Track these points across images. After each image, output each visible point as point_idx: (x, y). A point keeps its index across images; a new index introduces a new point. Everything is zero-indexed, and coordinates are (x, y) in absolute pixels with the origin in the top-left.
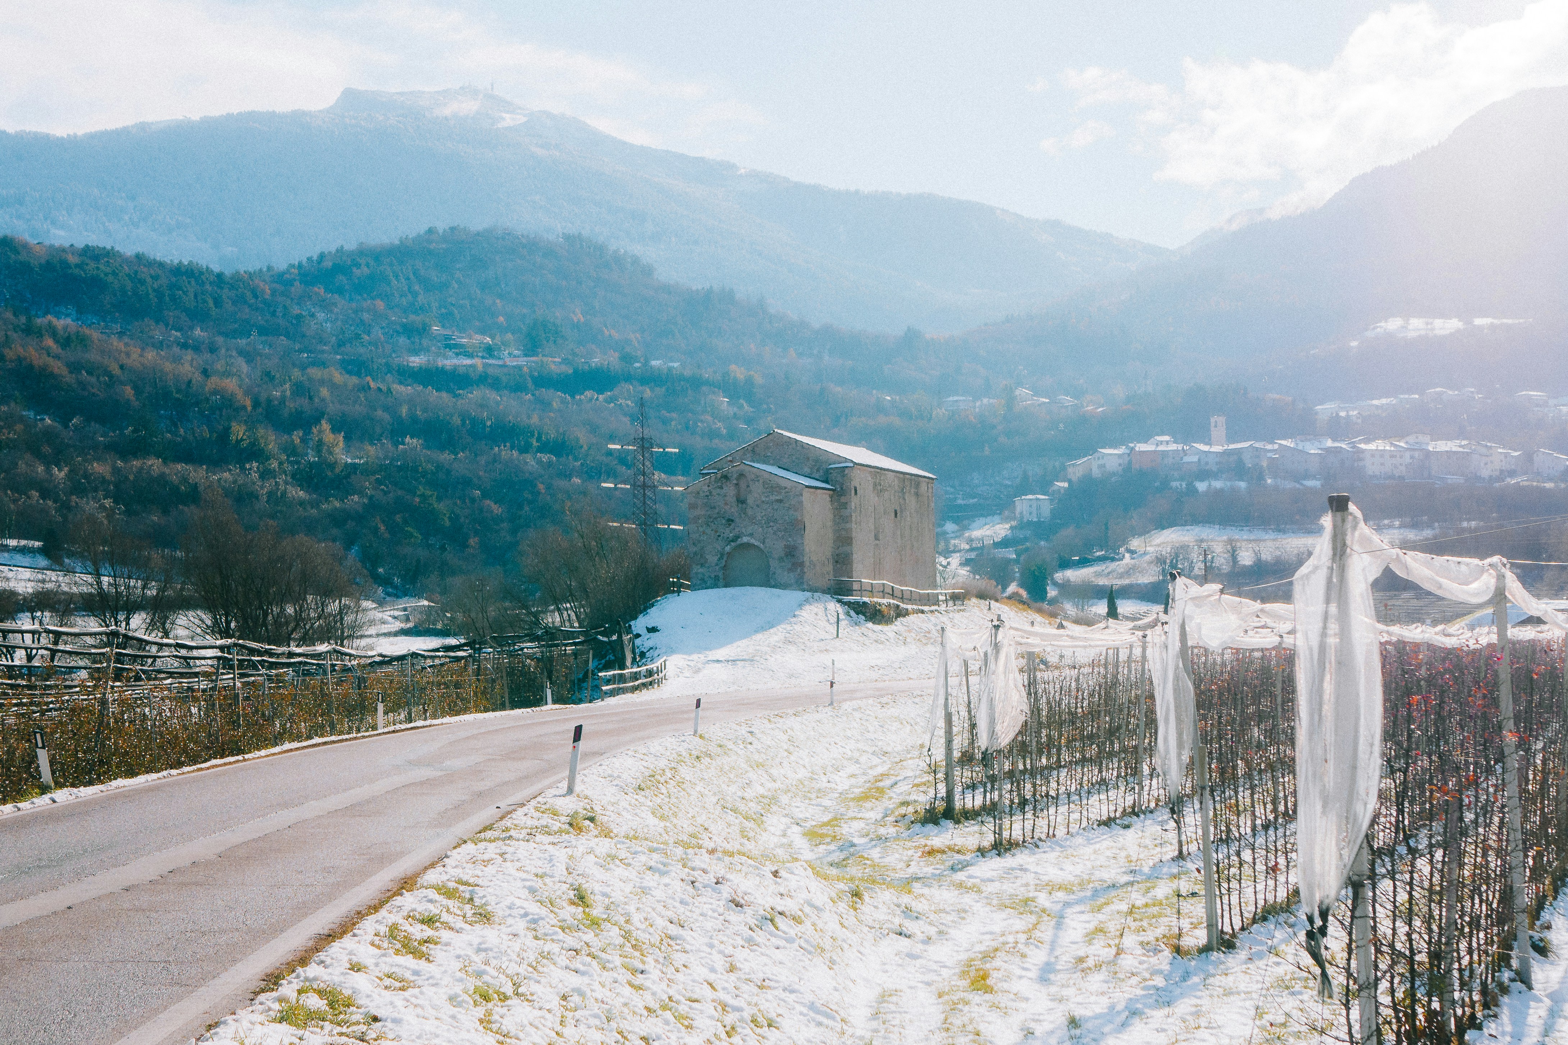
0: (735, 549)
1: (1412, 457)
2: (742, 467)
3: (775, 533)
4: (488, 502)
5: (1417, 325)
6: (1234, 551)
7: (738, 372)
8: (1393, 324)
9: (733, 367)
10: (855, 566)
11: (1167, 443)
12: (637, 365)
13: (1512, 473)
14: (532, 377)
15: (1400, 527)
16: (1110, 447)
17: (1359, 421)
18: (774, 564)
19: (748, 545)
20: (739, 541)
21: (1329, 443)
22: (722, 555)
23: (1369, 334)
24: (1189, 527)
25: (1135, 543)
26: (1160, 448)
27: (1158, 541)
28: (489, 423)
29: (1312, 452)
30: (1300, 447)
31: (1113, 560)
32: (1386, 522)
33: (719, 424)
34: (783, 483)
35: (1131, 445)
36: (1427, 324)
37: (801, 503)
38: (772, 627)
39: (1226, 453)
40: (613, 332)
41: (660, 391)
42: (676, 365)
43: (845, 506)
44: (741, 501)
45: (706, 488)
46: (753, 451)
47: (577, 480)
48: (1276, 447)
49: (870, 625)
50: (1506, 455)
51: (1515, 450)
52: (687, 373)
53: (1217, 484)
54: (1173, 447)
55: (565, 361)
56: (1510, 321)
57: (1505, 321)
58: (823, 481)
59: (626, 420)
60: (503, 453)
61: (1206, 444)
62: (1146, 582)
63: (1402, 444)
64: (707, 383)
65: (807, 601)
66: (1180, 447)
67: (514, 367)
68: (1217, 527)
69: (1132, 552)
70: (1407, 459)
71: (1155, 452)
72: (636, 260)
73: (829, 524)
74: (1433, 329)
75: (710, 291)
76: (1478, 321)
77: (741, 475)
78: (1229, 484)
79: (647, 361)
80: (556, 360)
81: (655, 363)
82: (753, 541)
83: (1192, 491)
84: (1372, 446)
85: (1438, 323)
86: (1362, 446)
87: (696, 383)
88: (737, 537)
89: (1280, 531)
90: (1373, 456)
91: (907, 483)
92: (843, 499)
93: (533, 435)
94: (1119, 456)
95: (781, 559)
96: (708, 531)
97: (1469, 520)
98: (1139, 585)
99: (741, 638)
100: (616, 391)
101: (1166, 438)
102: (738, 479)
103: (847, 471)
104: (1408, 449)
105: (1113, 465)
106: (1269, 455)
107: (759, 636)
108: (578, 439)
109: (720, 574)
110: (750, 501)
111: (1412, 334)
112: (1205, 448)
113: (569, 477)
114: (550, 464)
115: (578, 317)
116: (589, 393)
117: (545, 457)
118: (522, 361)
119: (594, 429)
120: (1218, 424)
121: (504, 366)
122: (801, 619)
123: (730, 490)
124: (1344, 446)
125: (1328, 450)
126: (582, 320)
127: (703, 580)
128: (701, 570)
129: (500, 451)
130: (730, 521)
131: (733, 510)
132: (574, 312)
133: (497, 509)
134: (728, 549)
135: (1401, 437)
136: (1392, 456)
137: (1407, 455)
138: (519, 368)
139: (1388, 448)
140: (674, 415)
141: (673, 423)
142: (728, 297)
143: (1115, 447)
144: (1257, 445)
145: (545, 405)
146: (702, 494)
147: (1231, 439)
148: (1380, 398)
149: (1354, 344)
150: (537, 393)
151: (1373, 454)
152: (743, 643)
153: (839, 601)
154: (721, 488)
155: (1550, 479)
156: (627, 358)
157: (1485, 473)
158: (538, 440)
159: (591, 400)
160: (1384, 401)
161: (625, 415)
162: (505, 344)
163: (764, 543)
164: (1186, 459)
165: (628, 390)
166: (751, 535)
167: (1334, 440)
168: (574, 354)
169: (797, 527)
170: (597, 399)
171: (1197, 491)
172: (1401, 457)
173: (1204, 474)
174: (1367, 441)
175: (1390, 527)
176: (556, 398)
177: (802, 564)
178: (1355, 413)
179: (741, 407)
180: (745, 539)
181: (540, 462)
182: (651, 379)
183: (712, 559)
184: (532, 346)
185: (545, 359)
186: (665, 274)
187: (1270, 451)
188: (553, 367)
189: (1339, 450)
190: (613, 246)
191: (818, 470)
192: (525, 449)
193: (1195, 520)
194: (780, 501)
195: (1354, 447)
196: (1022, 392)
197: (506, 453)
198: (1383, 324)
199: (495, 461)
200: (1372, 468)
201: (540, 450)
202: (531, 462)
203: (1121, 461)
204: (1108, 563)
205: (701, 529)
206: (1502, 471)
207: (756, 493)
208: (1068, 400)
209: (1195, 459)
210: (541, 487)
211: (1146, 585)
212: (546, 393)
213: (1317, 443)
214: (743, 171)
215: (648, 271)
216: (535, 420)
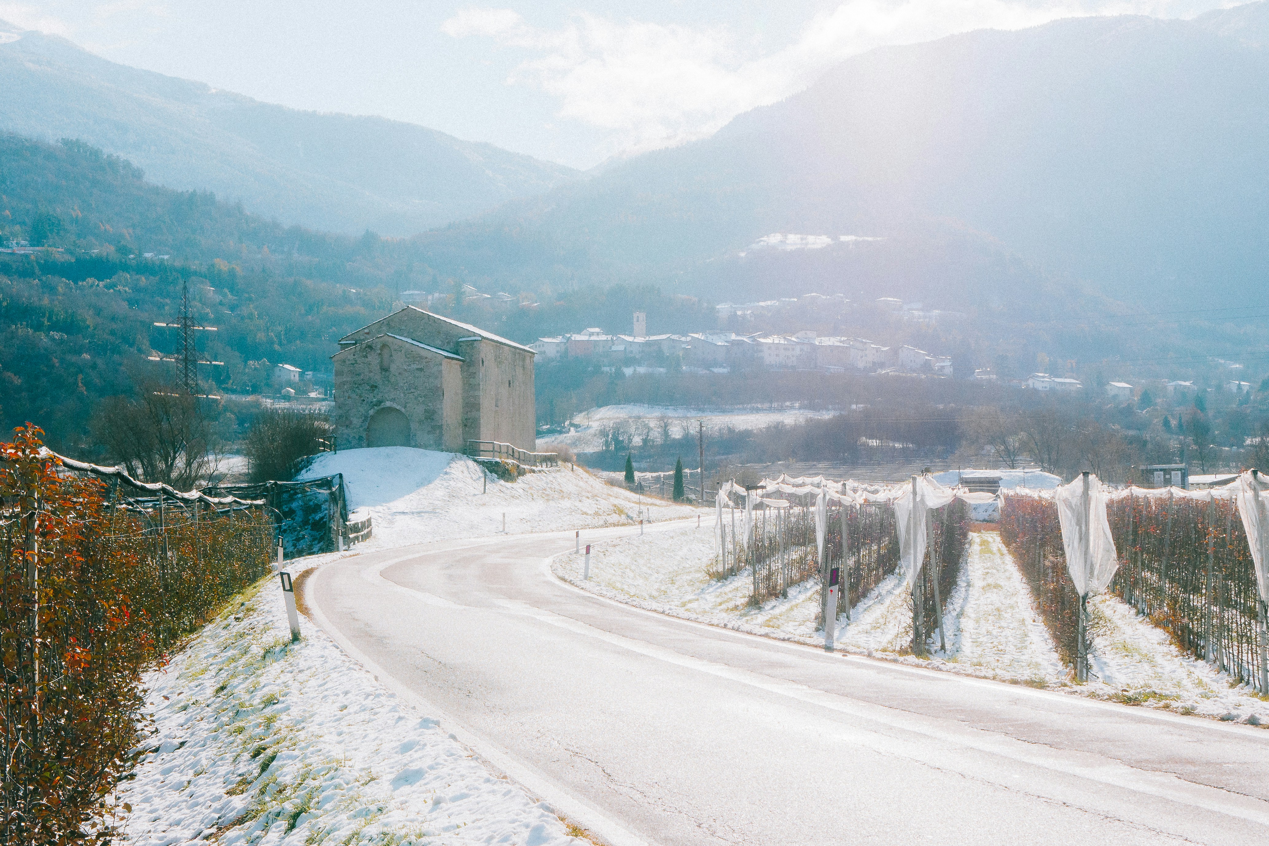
0: (378, 412)
1: (801, 350)
2: (386, 338)
3: (416, 398)
4: (9, 374)
5: (793, 240)
6: (666, 426)
7: (222, 265)
8: (774, 239)
9: (217, 261)
10: (482, 429)
11: (598, 334)
12: (132, 256)
13: (882, 365)
14: (38, 263)
15: (800, 408)
16: (549, 337)
17: (753, 319)
18: (413, 426)
19: (390, 410)
20: (382, 405)
21: (733, 337)
22: (366, 417)
23: (754, 246)
24: (622, 406)
25: (578, 419)
26: (593, 338)
27: (598, 416)
28: (5, 304)
29: (720, 344)
30: (710, 340)
31: (560, 432)
32: (788, 404)
33: (208, 310)
34: (423, 353)
35: (568, 335)
36: (802, 239)
37: (440, 372)
38: (430, 482)
39: (648, 344)
40: (108, 227)
41: (154, 279)
42: (166, 257)
43: (473, 375)
44: (385, 369)
45: (351, 357)
46: (388, 324)
47: (86, 356)
48: (689, 339)
49: (502, 482)
50: (877, 350)
51: (885, 346)
52: (178, 264)
53: (642, 370)
54: (603, 338)
55: (69, 252)
56: (870, 239)
57: (866, 238)
58: (454, 353)
59: (125, 304)
60: (20, 330)
61: (630, 335)
62: (592, 451)
63: (793, 339)
64: (195, 273)
65: (453, 459)
66: (609, 337)
67: (22, 255)
68: (646, 406)
69: (576, 426)
70: (797, 351)
71: (588, 341)
72: (127, 165)
73: (460, 392)
74: (807, 244)
75: (194, 194)
76: (843, 238)
77: (384, 346)
78: (650, 370)
79: (140, 254)
80: (60, 250)
81: (148, 255)
82: (395, 406)
83: (619, 375)
84: (769, 340)
85: (811, 239)
86: (762, 340)
87: (185, 273)
88: (380, 402)
89: (700, 410)
90: (770, 348)
91: (517, 356)
92: (472, 370)
93: (44, 315)
94: (558, 344)
95: (421, 422)
96: (354, 396)
97: (857, 403)
98: (585, 454)
99: (409, 492)
100: (114, 279)
101: (597, 330)
102: (381, 350)
103: (475, 344)
104: (798, 343)
105: (551, 352)
106: (683, 346)
107: (423, 490)
108: (84, 321)
109: (364, 436)
110: (393, 368)
111: (789, 248)
112: (630, 339)
113: (79, 353)
114: (62, 342)
115: (77, 213)
116: (90, 280)
117: (56, 335)
118: (29, 250)
119: (98, 312)
120: (640, 319)
121: (13, 254)
122: (452, 476)
123: (373, 359)
124: (745, 339)
125: (733, 343)
126: (80, 215)
127: (347, 440)
128: (346, 431)
129: (17, 329)
130: (374, 387)
131: (377, 377)
132: (73, 209)
133: (17, 381)
134: (371, 412)
135: (793, 333)
136: (785, 349)
137: (798, 348)
138: (26, 256)
139: (782, 342)
140: (168, 301)
141: (167, 308)
142: (209, 199)
143: (554, 337)
144: (675, 337)
145: (52, 290)
146: (348, 362)
147: (649, 333)
148: (765, 301)
149: (743, 255)
150: (44, 278)
151: (770, 346)
152: (413, 496)
153: (475, 461)
154: (366, 357)
155: (914, 371)
156: (123, 250)
157: (861, 365)
158: (50, 319)
159: (92, 286)
160: (769, 303)
161: (124, 300)
162: (15, 235)
163: (405, 407)
164: (614, 348)
165: (126, 279)
166: (393, 400)
167: (738, 334)
168: (75, 244)
169: (437, 393)
170: (98, 285)
171: (624, 375)
172: (793, 349)
173: (630, 361)
174: (766, 336)
175: (792, 408)
176: (62, 284)
177: (440, 427)
178: (749, 312)
179: (225, 296)
180: (388, 404)
181: (53, 340)
182: (145, 268)
183: (356, 421)
184: (37, 237)
185: (49, 249)
186: (152, 178)
187: (683, 342)
188: (57, 256)
189: (740, 343)
190: (107, 151)
191: (448, 343)
192: (38, 327)
193: (627, 399)
194: (421, 370)
195: (754, 340)
196: (468, 288)
197: (22, 330)
198: (765, 238)
199: (13, 338)
200: (769, 358)
201: (53, 327)
202: (44, 339)
203: (558, 349)
204: (557, 436)
205: (347, 395)
206: (874, 363)
207: (398, 364)
208: (506, 296)
209: (621, 348)
210: (56, 361)
211: (592, 455)
212: (54, 279)
213: (723, 337)
214: (214, 91)
215: (138, 174)
216: (46, 301)
